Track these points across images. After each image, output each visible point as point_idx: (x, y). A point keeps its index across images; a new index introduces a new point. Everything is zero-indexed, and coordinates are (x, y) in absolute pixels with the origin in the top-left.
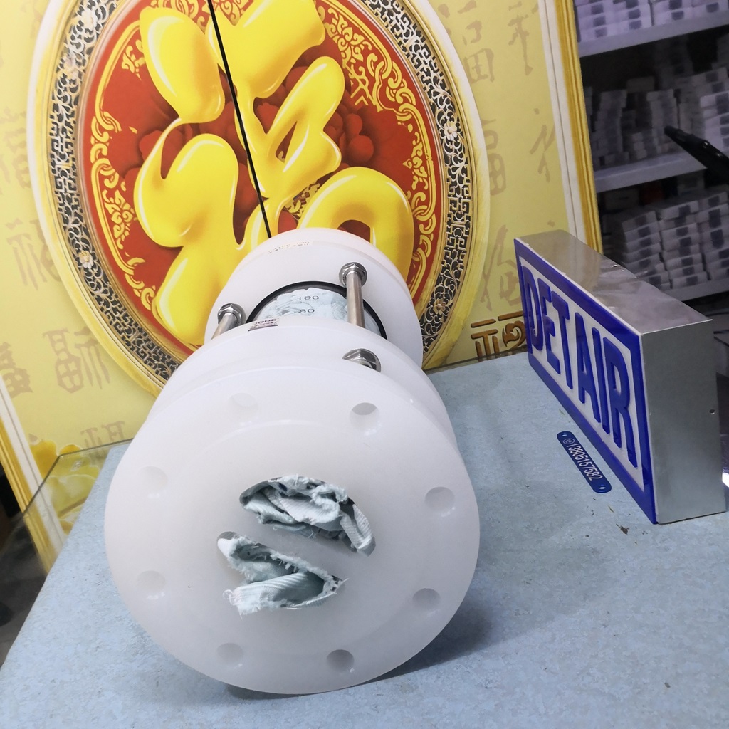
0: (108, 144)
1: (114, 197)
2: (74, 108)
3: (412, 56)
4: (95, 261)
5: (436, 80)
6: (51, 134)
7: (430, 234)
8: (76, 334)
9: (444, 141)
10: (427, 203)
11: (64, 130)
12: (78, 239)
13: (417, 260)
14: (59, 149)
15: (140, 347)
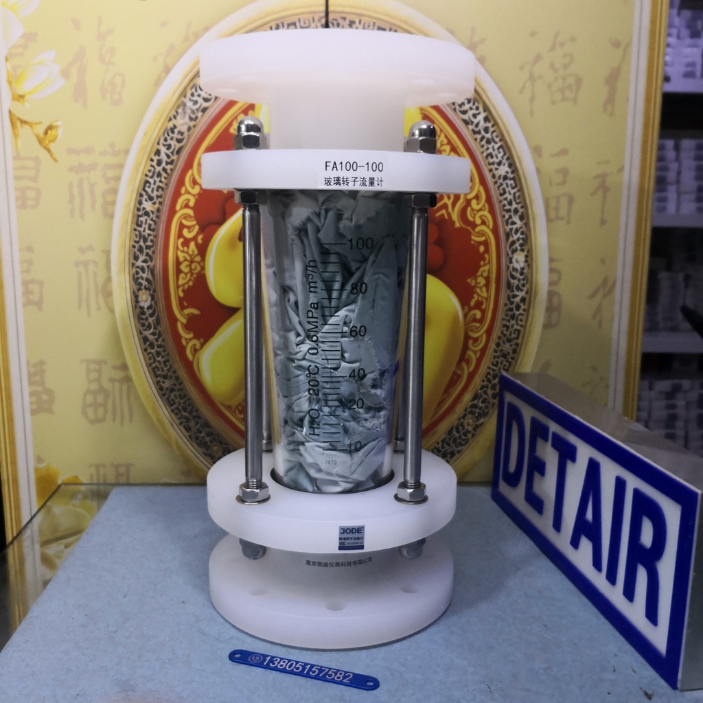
0: (197, 197)
1: (188, 247)
2: (175, 157)
3: (499, 184)
4: (153, 303)
5: (516, 211)
6: (146, 175)
8: (115, 368)
9: (511, 268)
10: (481, 321)
11: (159, 175)
12: (142, 278)
13: (459, 372)
14: (149, 190)
15: (171, 394)
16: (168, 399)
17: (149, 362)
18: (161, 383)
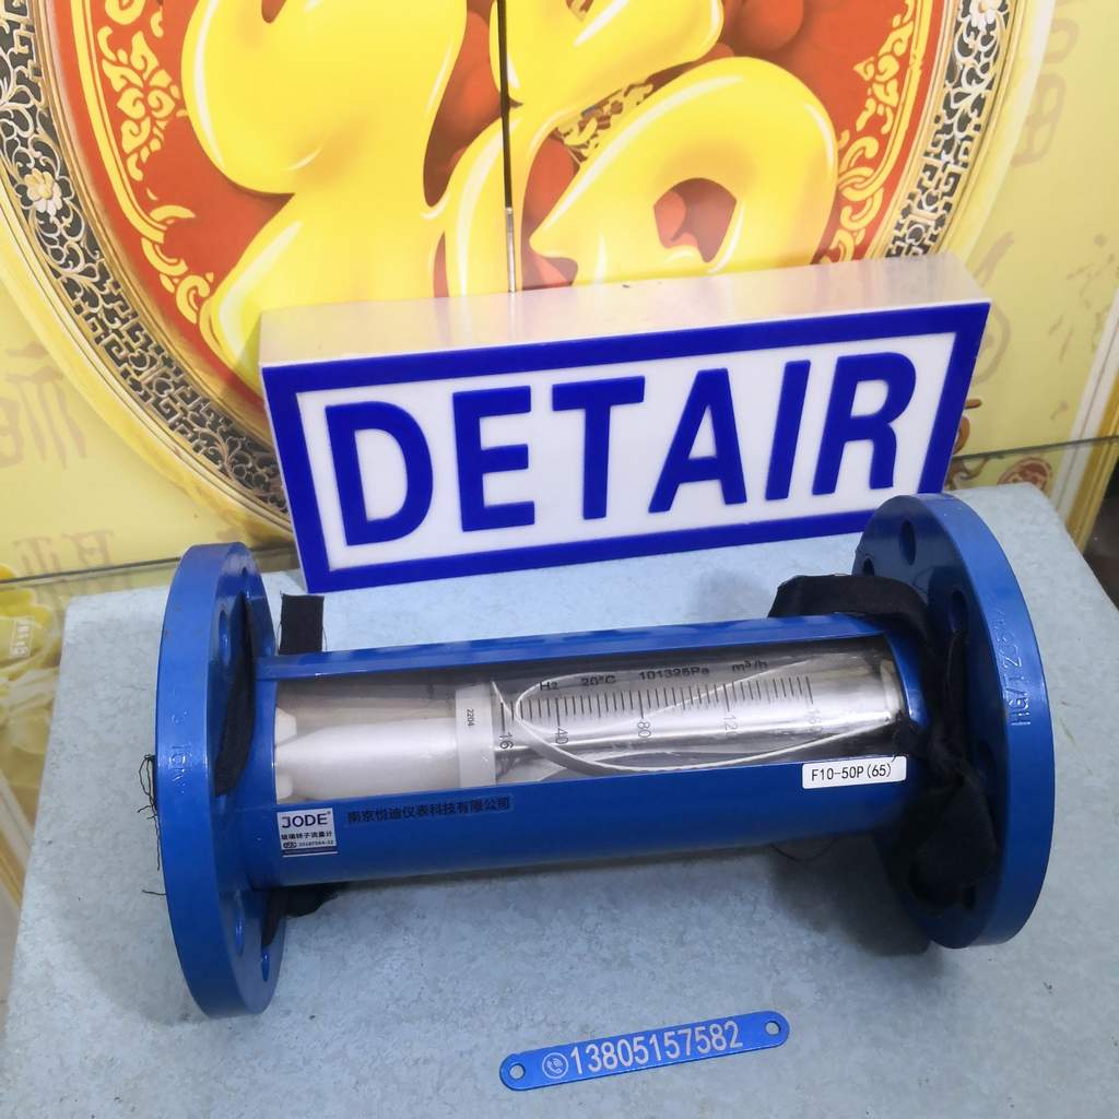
1: (129, 51)
4: (67, 200)
7: (858, 231)
9: (963, 28)
10: (874, 163)
12: (24, 142)
15: (162, 396)
16: (156, 404)
17: (92, 335)
18: (134, 375)
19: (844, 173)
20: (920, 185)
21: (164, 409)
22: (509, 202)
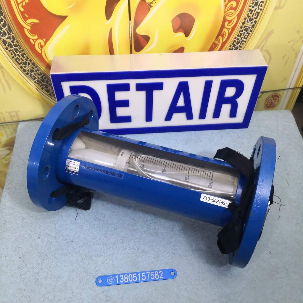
7: (230, 29)
10: (235, 9)
13: (217, 42)
15: (32, 74)
16: (30, 76)
17: (11, 56)
18: (24, 68)
19: (226, 12)
20: (248, 15)
21: (33, 77)
22: (130, 19)
